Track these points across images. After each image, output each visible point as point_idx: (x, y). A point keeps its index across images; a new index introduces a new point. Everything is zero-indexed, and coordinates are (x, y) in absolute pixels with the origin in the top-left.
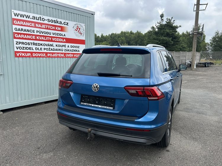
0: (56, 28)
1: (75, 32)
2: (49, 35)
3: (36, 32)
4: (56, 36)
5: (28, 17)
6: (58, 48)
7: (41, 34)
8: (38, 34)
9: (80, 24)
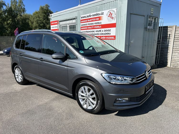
0: (97, 19)
1: (108, 18)
2: (93, 25)
3: (87, 25)
4: (96, 25)
5: (85, 17)
6: (97, 33)
7: (90, 25)
8: (88, 25)
9: (112, 9)
